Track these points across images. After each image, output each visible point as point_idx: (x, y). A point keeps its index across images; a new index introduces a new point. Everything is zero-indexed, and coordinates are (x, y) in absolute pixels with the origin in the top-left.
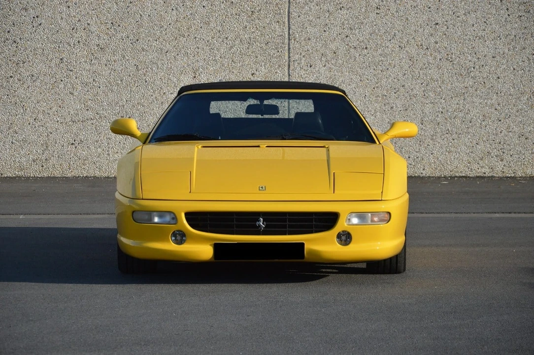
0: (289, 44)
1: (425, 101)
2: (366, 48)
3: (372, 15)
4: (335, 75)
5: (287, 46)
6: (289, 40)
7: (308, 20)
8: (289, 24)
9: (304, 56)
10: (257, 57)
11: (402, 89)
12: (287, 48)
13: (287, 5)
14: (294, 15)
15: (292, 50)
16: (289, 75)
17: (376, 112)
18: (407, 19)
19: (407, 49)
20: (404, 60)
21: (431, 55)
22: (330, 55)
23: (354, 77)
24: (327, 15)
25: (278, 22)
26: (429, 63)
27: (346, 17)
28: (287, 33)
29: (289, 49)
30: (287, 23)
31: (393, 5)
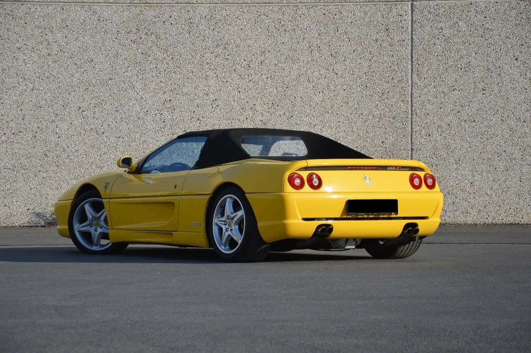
0: (412, 118)
1: (523, 163)
2: (474, 121)
3: (479, 95)
4: (449, 142)
5: (410, 120)
6: (412, 115)
7: (428, 100)
8: (412, 103)
9: (424, 128)
10: (386, 129)
11: (504, 154)
12: (410, 121)
13: (410, 88)
14: (415, 95)
15: (414, 123)
16: (412, 143)
17: (482, 172)
18: (508, 98)
19: (508, 122)
20: (505, 131)
21: (528, 126)
22: (445, 127)
23: (464, 144)
24: (442, 95)
25: (403, 101)
26: (526, 133)
27: (458, 97)
28: (410, 110)
29: (412, 122)
30: (410, 101)
31: (496, 87)
